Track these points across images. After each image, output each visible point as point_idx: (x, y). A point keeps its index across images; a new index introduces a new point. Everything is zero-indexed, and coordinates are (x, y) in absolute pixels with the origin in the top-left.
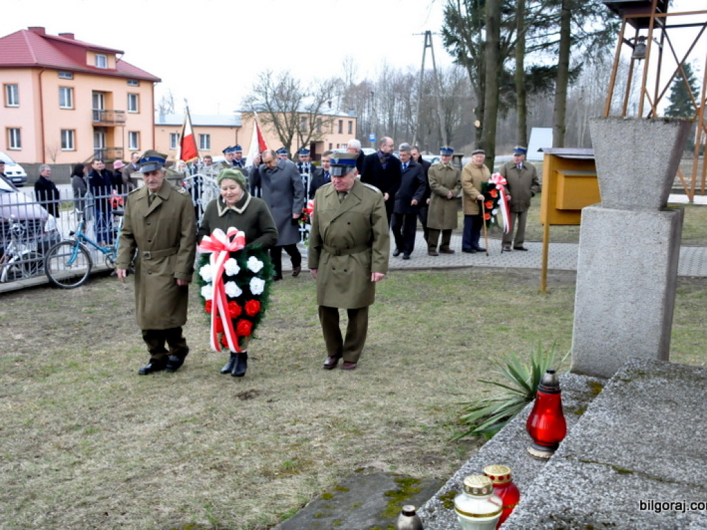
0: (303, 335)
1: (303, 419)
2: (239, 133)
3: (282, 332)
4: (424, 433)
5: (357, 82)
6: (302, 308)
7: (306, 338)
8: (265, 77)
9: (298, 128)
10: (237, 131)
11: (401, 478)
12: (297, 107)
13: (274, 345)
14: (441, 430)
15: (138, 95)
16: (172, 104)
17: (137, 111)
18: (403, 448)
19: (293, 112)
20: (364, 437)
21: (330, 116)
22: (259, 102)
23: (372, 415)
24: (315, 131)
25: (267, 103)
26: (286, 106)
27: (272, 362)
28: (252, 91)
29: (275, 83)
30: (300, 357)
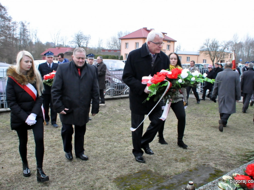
0: (204, 119)
1: (193, 145)
2: (199, 57)
3: (197, 118)
4: (231, 157)
5: (238, 42)
6: (206, 111)
7: (205, 120)
8: (207, 40)
9: (217, 56)
10: (198, 56)
11: (217, 170)
12: (217, 50)
13: (194, 121)
14: (237, 157)
15: (170, 45)
16: (180, 48)
17: (169, 50)
18: (222, 160)
19: (215, 51)
20: (210, 154)
21: (227, 53)
22: (205, 48)
23: (216, 148)
24: (222, 57)
25: (208, 48)
26: (213, 49)
27: (192, 126)
28: (203, 44)
29: (210, 42)
30: (201, 126)
